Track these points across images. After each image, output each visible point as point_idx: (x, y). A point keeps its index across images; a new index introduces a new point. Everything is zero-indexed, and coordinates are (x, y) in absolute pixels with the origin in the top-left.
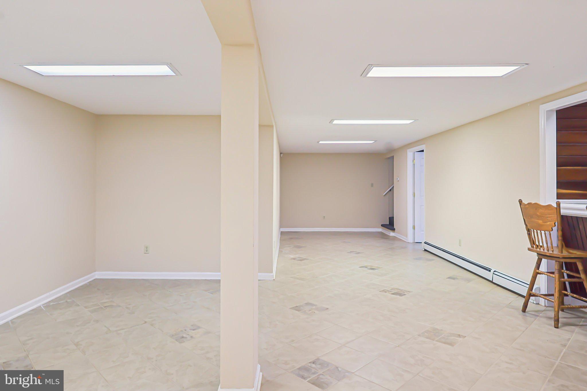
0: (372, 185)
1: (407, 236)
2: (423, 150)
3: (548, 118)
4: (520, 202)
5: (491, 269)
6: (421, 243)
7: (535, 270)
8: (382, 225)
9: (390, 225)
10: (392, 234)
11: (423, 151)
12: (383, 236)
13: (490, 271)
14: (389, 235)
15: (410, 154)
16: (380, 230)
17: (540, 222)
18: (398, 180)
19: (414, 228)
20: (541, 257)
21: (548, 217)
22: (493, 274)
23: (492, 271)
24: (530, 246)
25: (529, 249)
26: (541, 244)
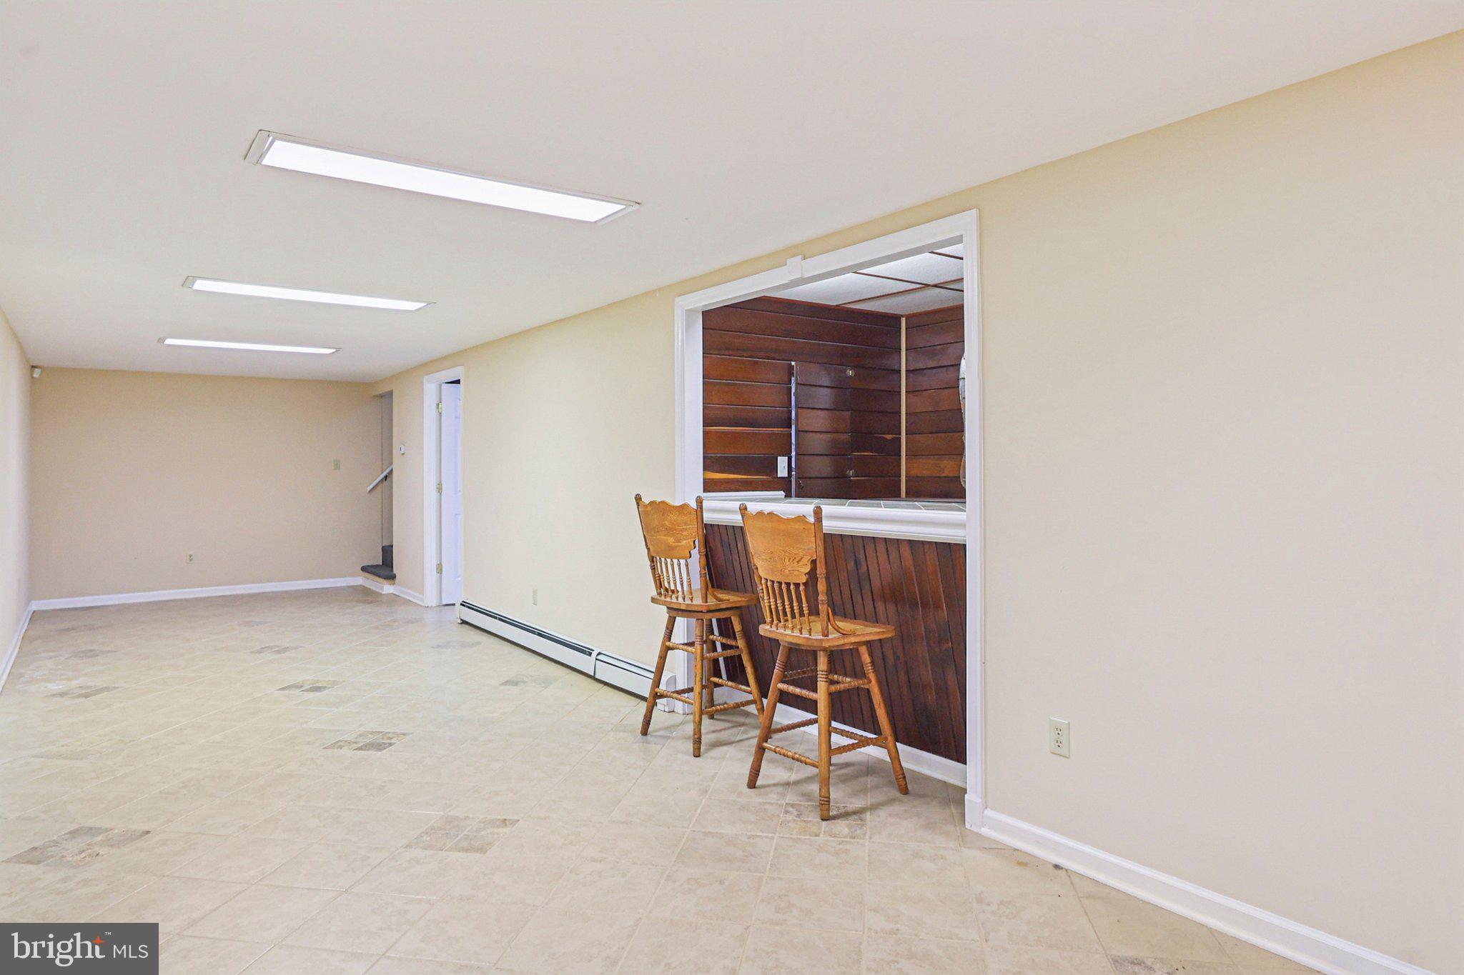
0: (337, 465)
1: (422, 592)
2: (459, 380)
3: (688, 327)
4: (638, 498)
5: (593, 650)
6: (454, 605)
7: (663, 643)
8: (364, 569)
9: (384, 567)
10: (387, 588)
11: (458, 382)
12: (366, 595)
13: (590, 654)
14: (380, 591)
15: (430, 387)
16: (361, 580)
17: (671, 540)
18: (402, 452)
19: (439, 569)
20: (673, 614)
21: (682, 530)
22: (596, 659)
23: (594, 654)
24: (654, 593)
25: (654, 600)
26: (673, 588)
